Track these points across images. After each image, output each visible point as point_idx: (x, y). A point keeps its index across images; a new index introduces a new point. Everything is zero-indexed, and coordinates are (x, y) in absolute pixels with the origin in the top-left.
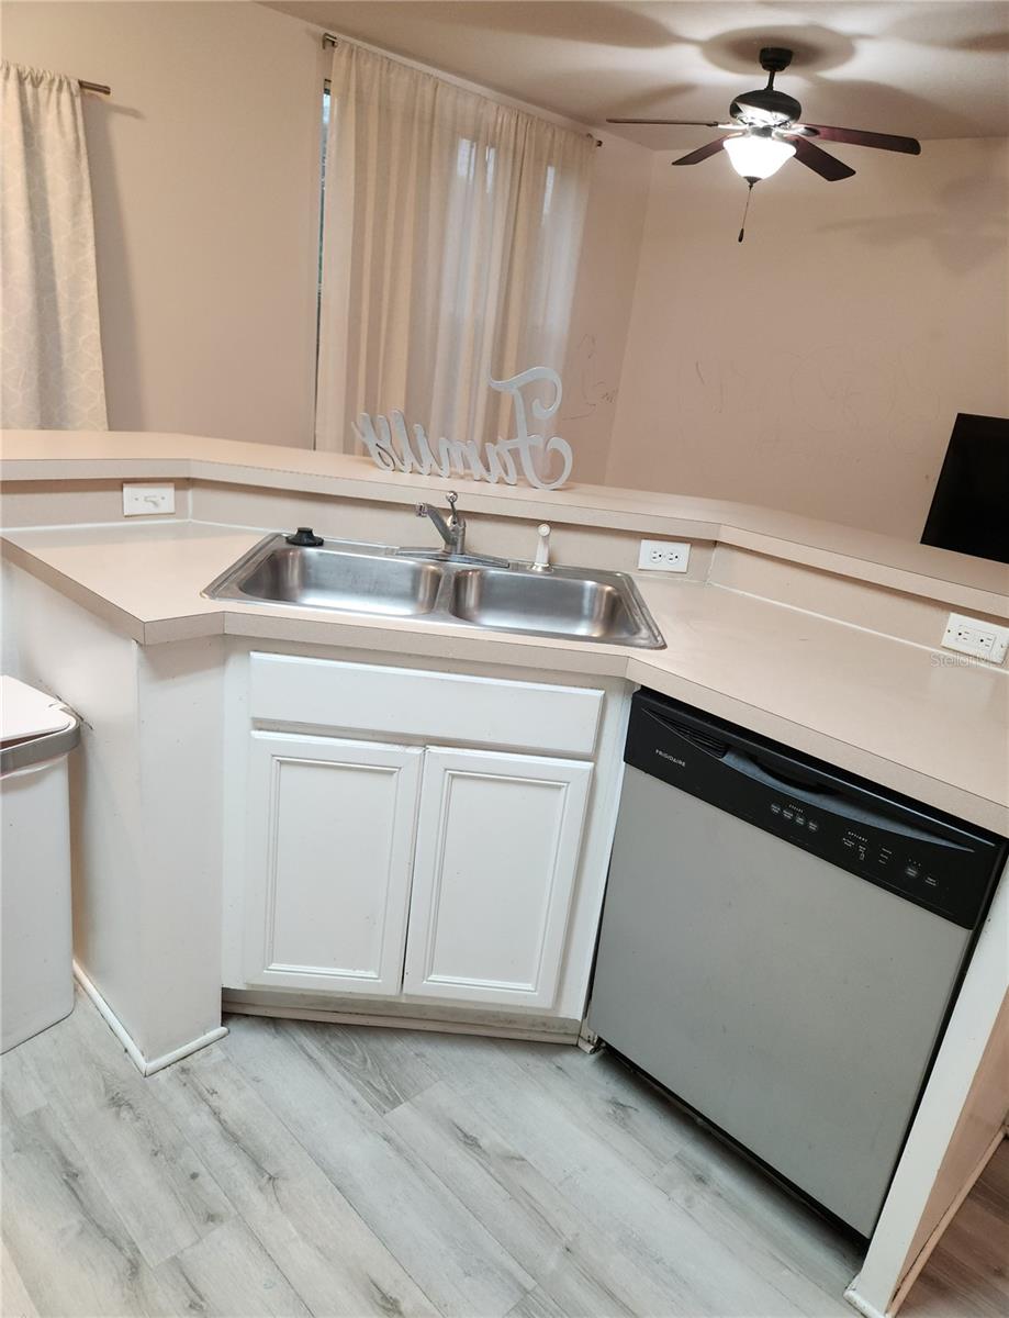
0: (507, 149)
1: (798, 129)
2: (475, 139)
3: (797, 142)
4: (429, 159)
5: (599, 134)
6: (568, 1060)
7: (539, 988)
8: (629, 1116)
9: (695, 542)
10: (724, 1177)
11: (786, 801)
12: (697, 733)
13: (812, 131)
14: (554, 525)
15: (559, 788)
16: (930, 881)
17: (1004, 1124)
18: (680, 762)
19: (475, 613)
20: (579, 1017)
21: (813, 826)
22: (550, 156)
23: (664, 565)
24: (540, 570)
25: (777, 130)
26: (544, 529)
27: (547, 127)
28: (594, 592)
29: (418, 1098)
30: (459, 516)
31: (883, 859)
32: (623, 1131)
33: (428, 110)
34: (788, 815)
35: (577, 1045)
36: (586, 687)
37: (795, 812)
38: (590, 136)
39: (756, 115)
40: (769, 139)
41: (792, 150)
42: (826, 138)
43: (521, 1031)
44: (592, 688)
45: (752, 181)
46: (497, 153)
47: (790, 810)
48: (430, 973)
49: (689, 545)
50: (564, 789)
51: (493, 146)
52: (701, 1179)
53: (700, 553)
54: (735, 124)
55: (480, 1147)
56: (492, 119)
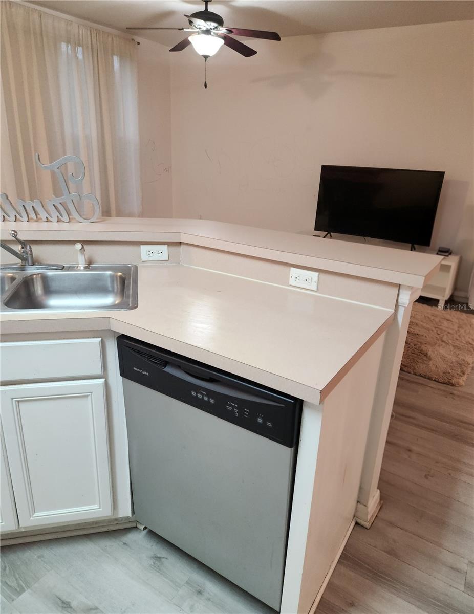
0: (87, 47)
1: (223, 30)
2: (68, 42)
3: (225, 38)
4: (44, 53)
5: (138, 39)
6: (132, 537)
7: (101, 506)
8: (162, 564)
9: (169, 244)
10: (212, 588)
11: (198, 388)
12: (150, 356)
13: (230, 31)
14: (84, 243)
15: (87, 396)
16: (269, 424)
17: (354, 516)
18: (146, 373)
19: (44, 298)
20: (130, 514)
21: (212, 401)
22: (112, 50)
23: (155, 257)
24: (82, 268)
25: (213, 31)
26: (79, 246)
27: (108, 36)
28: (112, 277)
29: (36, 585)
30: (24, 243)
31: (246, 415)
32: (158, 574)
33: (37, 26)
34: (200, 396)
35: (136, 527)
36: (90, 338)
37: (202, 394)
38: (133, 40)
39: (200, 23)
40: (210, 36)
41: (222, 42)
42: (237, 34)
43: (103, 526)
44: (94, 337)
45: (206, 57)
46: (83, 49)
47: (200, 393)
48: (35, 512)
49: (167, 245)
50: (89, 397)
51: (79, 45)
52: (200, 593)
53: (174, 249)
54: (192, 29)
55: (71, 607)
56: (76, 31)
